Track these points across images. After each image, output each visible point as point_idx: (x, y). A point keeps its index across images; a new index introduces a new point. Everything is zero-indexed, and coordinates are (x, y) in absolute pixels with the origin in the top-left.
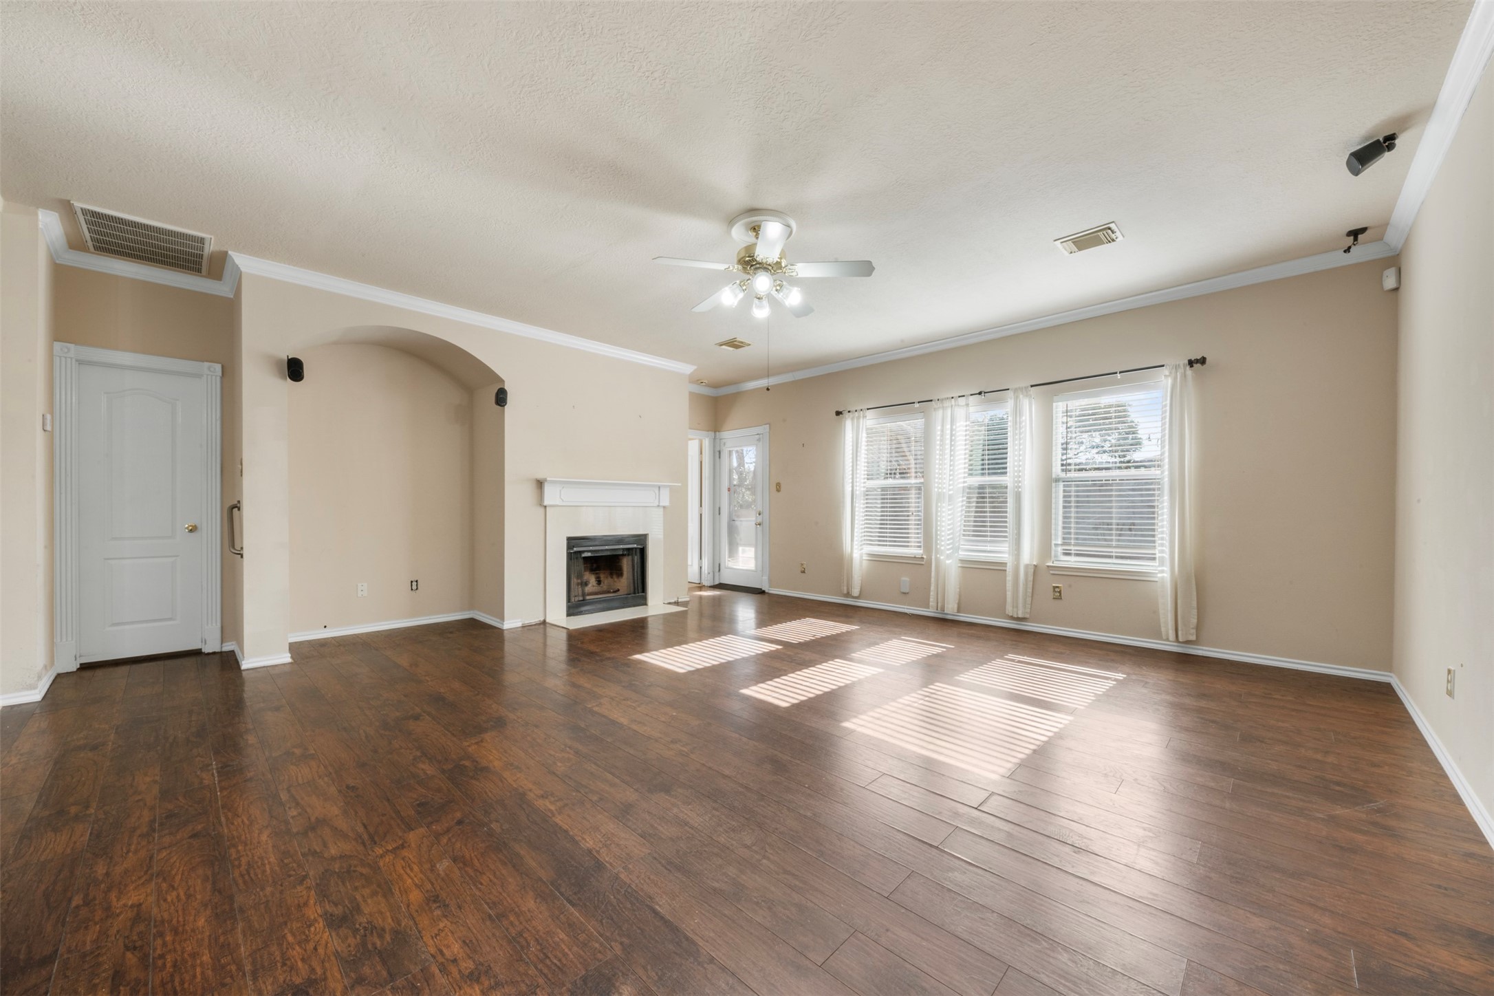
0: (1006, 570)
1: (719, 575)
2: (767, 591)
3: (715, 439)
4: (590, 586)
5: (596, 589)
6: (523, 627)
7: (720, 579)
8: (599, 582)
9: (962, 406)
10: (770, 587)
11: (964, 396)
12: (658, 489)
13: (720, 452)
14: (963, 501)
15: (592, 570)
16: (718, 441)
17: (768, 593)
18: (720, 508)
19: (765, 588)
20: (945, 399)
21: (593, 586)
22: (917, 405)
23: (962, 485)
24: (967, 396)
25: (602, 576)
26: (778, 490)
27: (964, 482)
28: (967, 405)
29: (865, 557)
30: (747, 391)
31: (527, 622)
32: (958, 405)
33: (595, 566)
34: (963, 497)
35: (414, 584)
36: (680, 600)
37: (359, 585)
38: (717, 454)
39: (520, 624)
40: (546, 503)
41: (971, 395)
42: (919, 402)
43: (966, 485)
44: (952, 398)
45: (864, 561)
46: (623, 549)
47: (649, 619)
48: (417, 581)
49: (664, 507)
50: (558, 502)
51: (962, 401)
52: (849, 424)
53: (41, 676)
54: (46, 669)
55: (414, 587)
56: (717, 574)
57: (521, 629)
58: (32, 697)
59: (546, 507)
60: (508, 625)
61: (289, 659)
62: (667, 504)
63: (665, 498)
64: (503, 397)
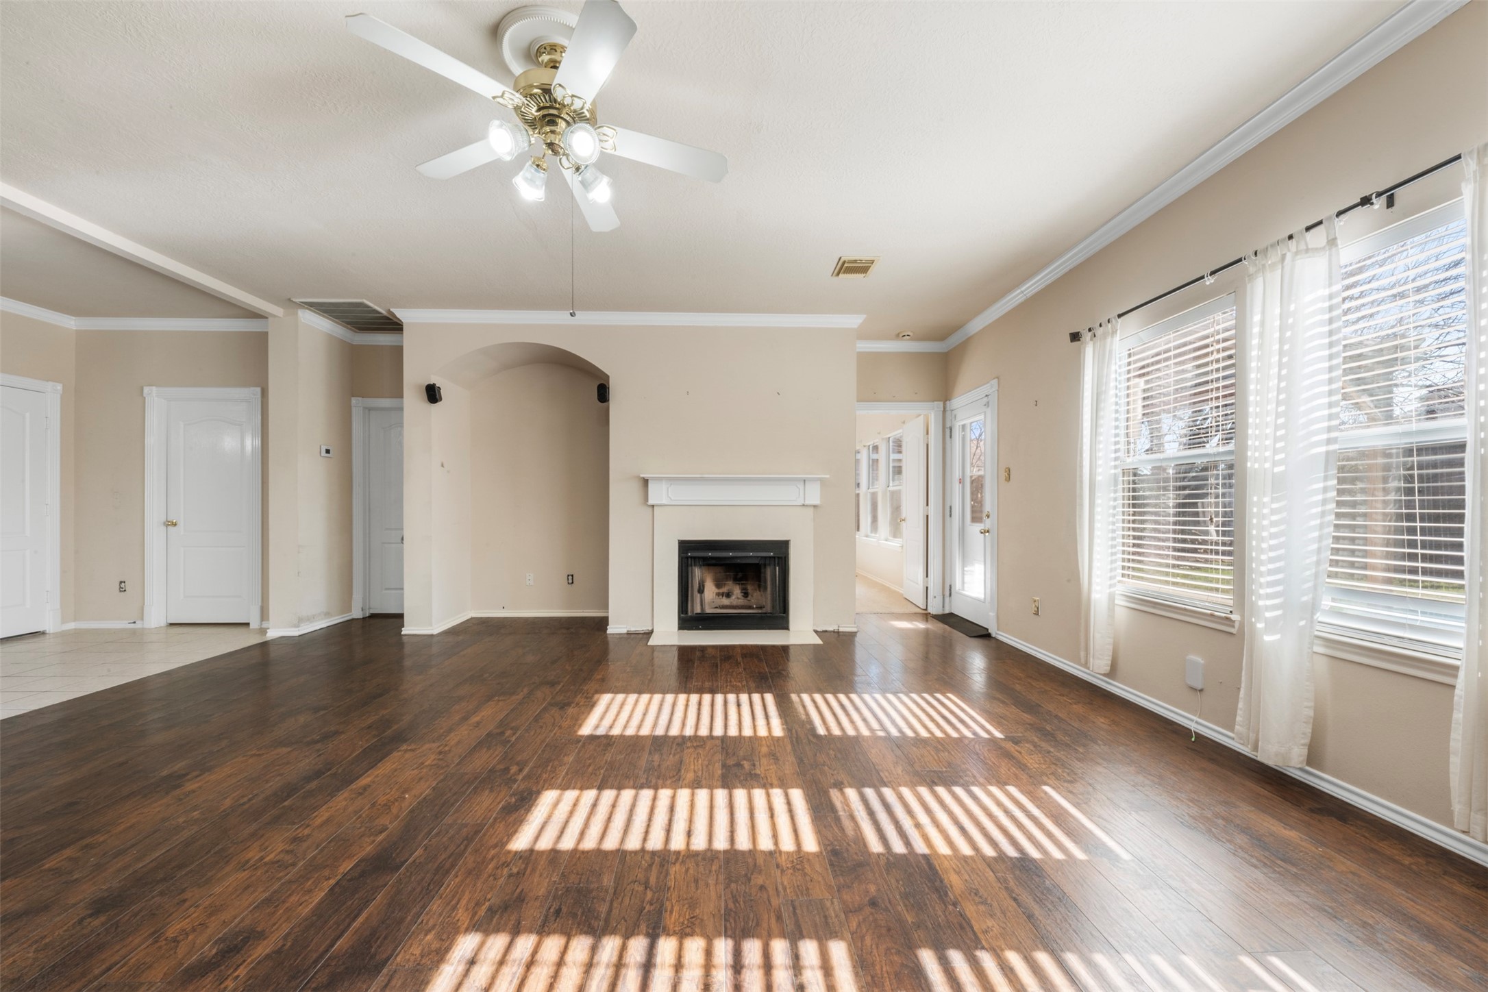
0: (1453, 687)
1: (950, 601)
2: (993, 635)
3: (944, 411)
4: (733, 597)
5: (741, 602)
6: (628, 634)
7: (951, 607)
8: (746, 595)
9: (1316, 250)
10: (998, 630)
11: (1320, 223)
12: (802, 483)
13: (951, 429)
14: (1325, 490)
15: (736, 580)
16: (948, 413)
17: (995, 638)
18: (951, 507)
19: (993, 631)
20: (1272, 246)
21: (738, 598)
22: (1209, 281)
23: (1323, 449)
24: (1329, 218)
25: (750, 588)
26: (1008, 479)
27: (1329, 441)
28: (1332, 242)
29: (1120, 601)
30: (976, 334)
31: (633, 629)
32: (1307, 250)
33: (740, 575)
34: (1326, 478)
35: (570, 578)
36: (841, 630)
37: (528, 575)
38: (947, 431)
39: (624, 631)
40: (651, 502)
41: (1340, 214)
42: (1213, 273)
43: (1332, 447)
44: (1291, 237)
45: (1117, 609)
46: (762, 557)
47: (791, 647)
48: (572, 576)
49: (815, 506)
50: (665, 502)
51: (1317, 238)
52: (1089, 350)
53: (310, 619)
54: (327, 615)
55: (570, 581)
56: (947, 599)
57: (626, 636)
58: (295, 632)
59: (653, 506)
60: (612, 629)
61: (435, 632)
62: (817, 502)
63: (814, 495)
64: (603, 393)
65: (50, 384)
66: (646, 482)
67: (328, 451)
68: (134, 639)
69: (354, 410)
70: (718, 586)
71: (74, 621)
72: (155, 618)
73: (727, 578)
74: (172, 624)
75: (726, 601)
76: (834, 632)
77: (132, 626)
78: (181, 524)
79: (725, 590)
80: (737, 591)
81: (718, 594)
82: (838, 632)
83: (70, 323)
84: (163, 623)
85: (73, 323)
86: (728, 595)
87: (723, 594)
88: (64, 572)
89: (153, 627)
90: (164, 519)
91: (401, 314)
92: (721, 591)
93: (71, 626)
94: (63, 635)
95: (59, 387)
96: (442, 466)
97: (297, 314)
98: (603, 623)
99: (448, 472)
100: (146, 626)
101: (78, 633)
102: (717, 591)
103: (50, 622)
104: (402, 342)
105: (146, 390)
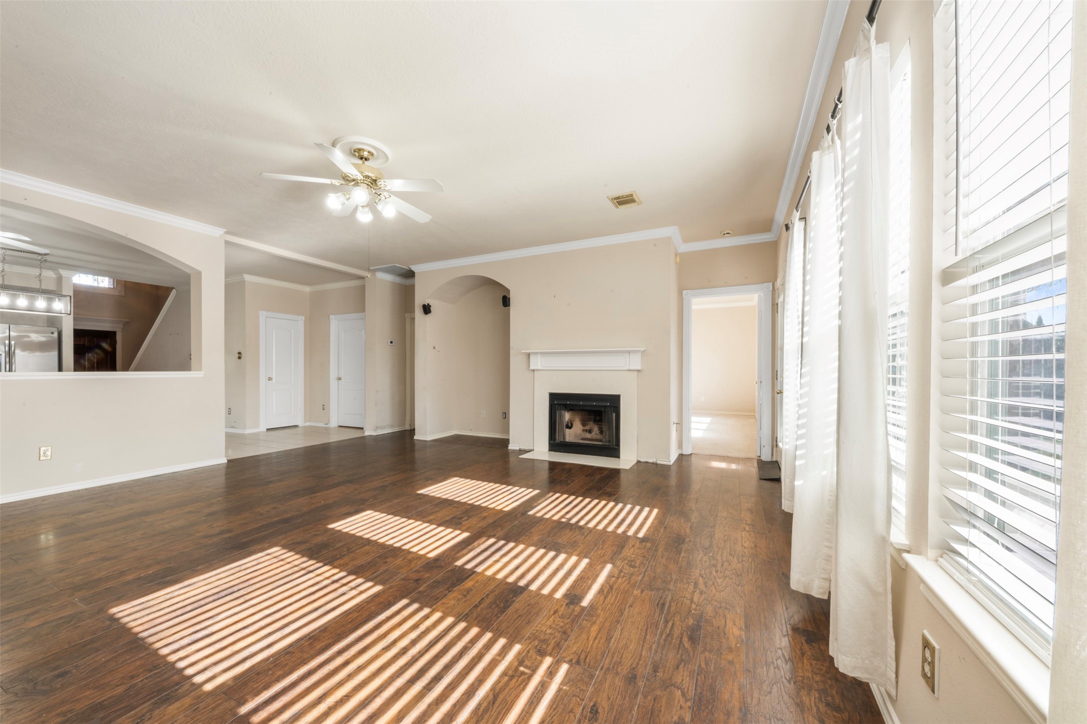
3: (774, 290)
4: (593, 433)
5: (599, 437)
6: (519, 450)
8: (601, 432)
12: (627, 354)
13: (777, 305)
15: (595, 421)
16: (776, 292)
21: (596, 434)
31: (521, 447)
33: (597, 418)
35: (504, 414)
36: (658, 462)
37: (482, 411)
38: (775, 307)
39: (518, 448)
40: (531, 368)
46: (602, 406)
49: (638, 371)
50: (539, 368)
53: (382, 428)
54: (392, 426)
55: (504, 417)
56: (775, 448)
57: (518, 452)
58: (374, 434)
59: (534, 370)
60: (511, 447)
61: (428, 439)
62: (639, 368)
63: (636, 362)
64: (506, 301)
65: (300, 317)
66: (529, 355)
67: (391, 342)
68: (326, 431)
69: (407, 319)
70: (584, 425)
71: (309, 422)
72: (334, 423)
73: (589, 420)
74: (340, 426)
75: (588, 436)
76: (653, 463)
77: (326, 425)
78: (342, 379)
79: (588, 428)
80: (596, 429)
81: (583, 430)
82: (656, 464)
83: (307, 289)
84: (336, 425)
85: (308, 289)
86: (590, 431)
87: (586, 431)
88: (305, 400)
89: (333, 426)
90: (336, 376)
91: (413, 268)
92: (585, 428)
93: (308, 424)
94: (305, 427)
95: (303, 318)
96: (434, 348)
97: (375, 274)
98: (505, 442)
99: (439, 351)
100: (331, 426)
101: (311, 427)
102: (583, 428)
103: (300, 422)
104: (414, 282)
105: (331, 316)
